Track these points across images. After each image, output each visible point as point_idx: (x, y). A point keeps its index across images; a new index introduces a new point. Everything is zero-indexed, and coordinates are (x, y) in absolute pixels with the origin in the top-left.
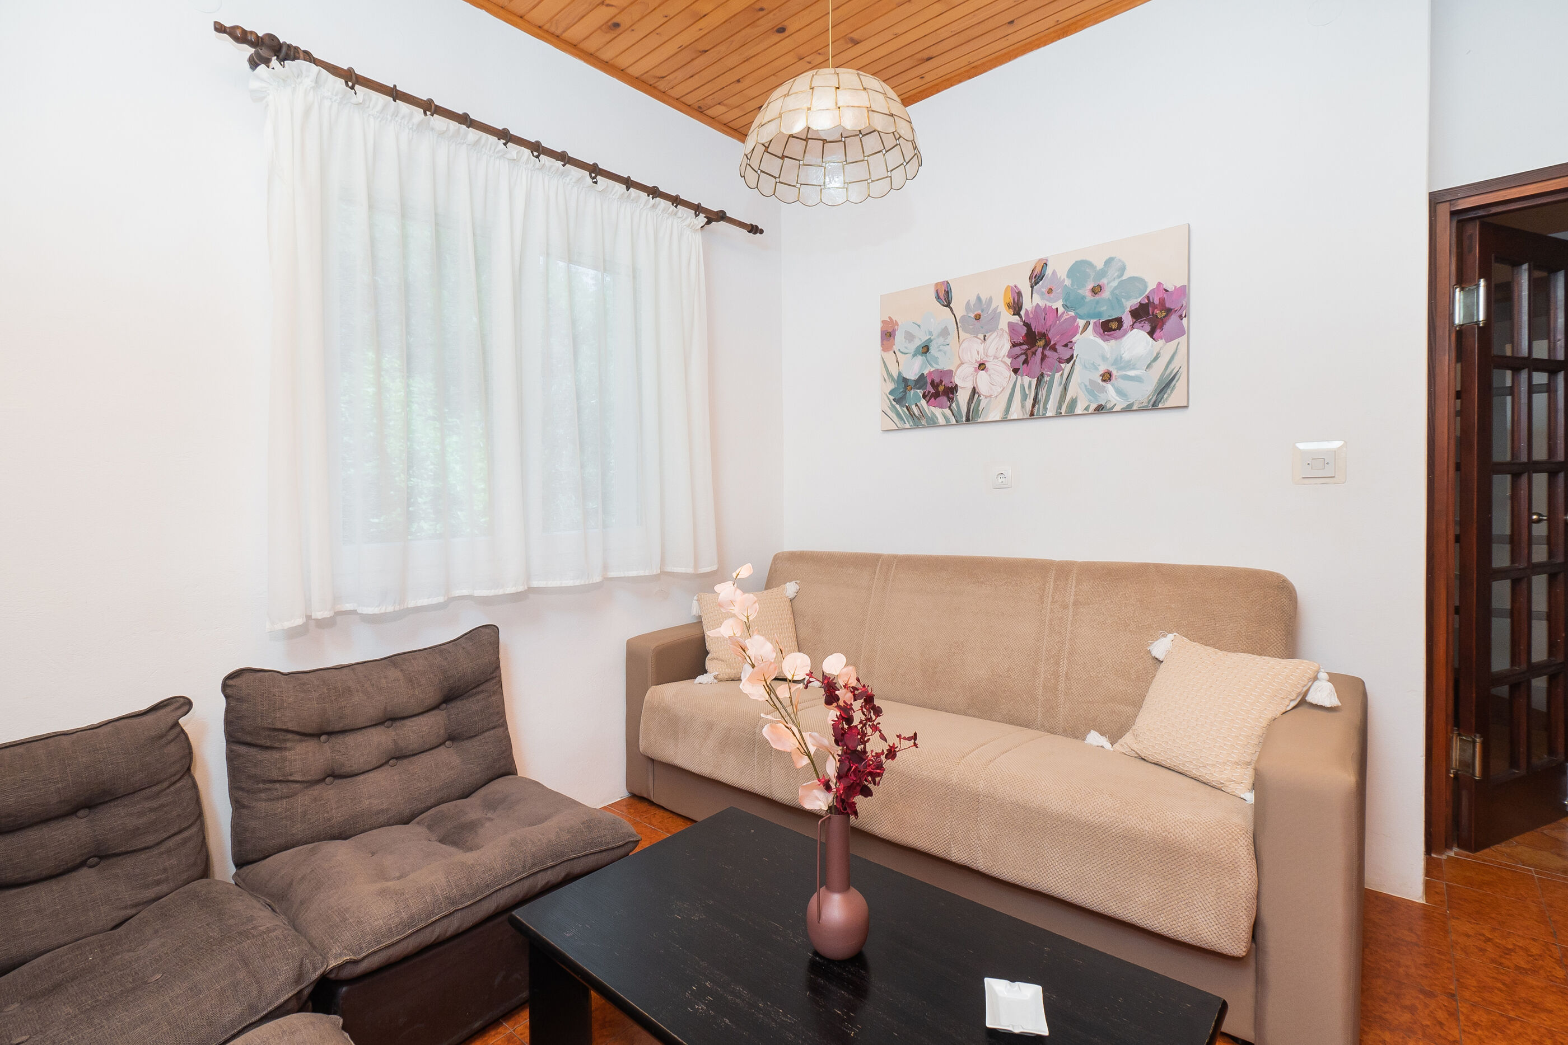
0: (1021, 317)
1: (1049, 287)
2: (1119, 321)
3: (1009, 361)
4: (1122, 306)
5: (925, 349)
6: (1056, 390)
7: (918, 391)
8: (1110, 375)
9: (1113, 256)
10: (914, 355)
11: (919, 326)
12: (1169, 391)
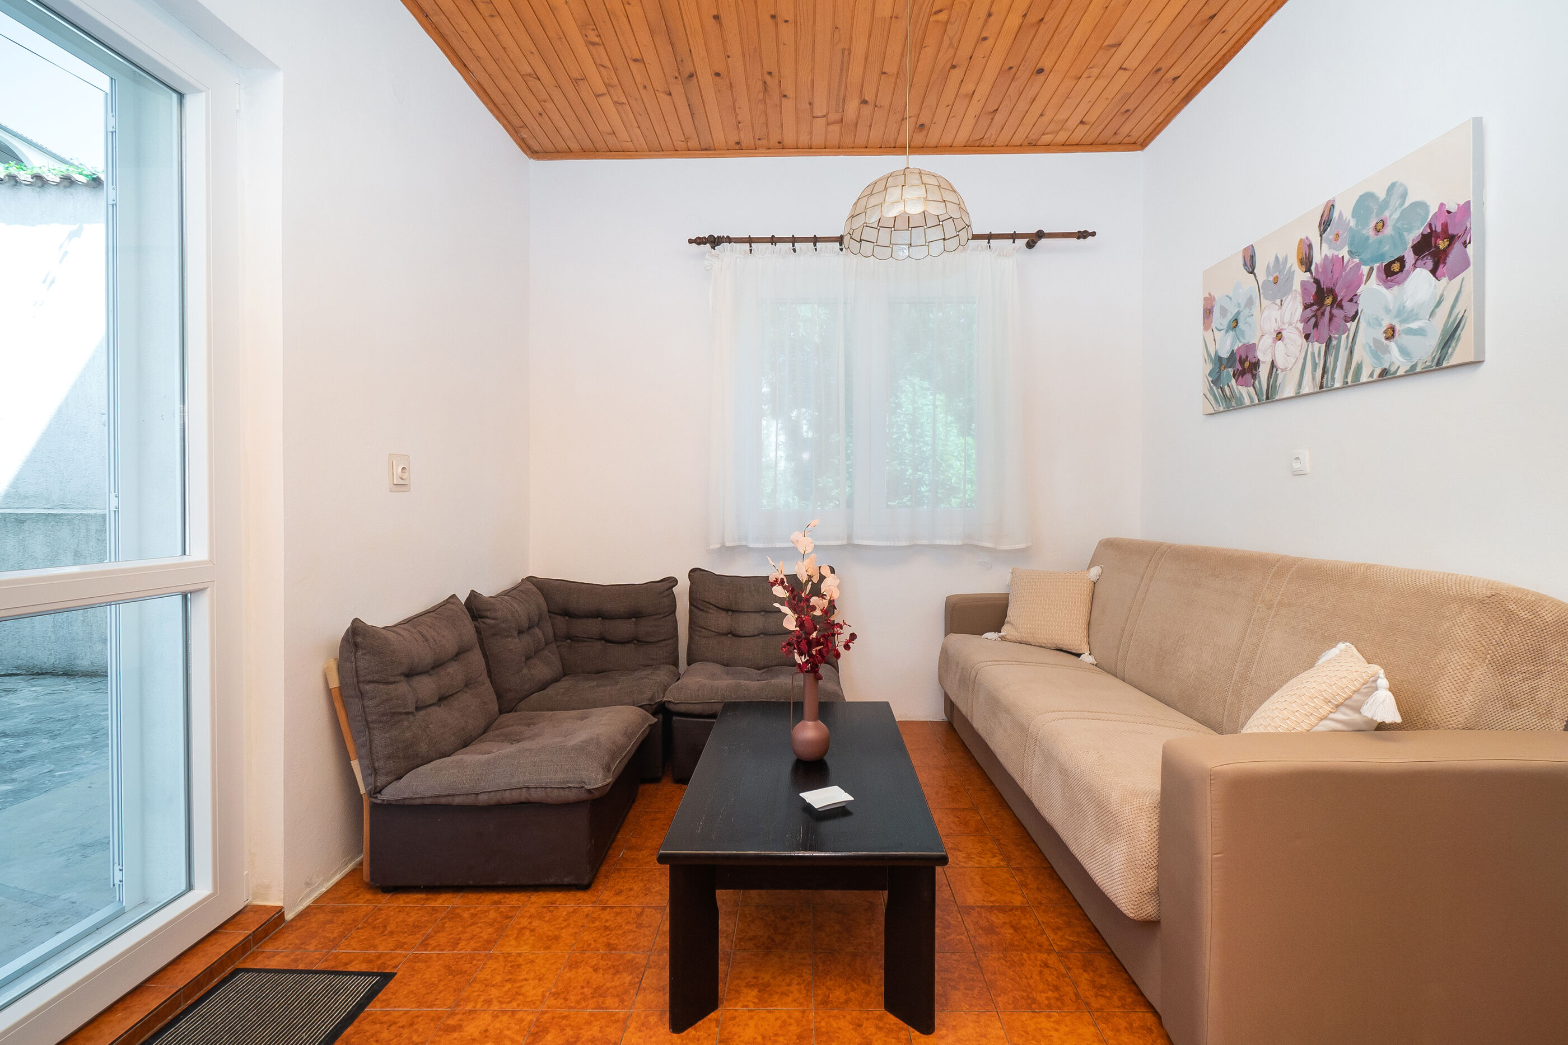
0: (1311, 273)
1: (1336, 233)
2: (1401, 260)
3: (1301, 326)
4: (1403, 242)
5: (1235, 323)
6: (1343, 354)
7: (1230, 369)
8: (1394, 331)
9: (1394, 181)
10: (1227, 331)
11: (1231, 299)
12: (1453, 344)
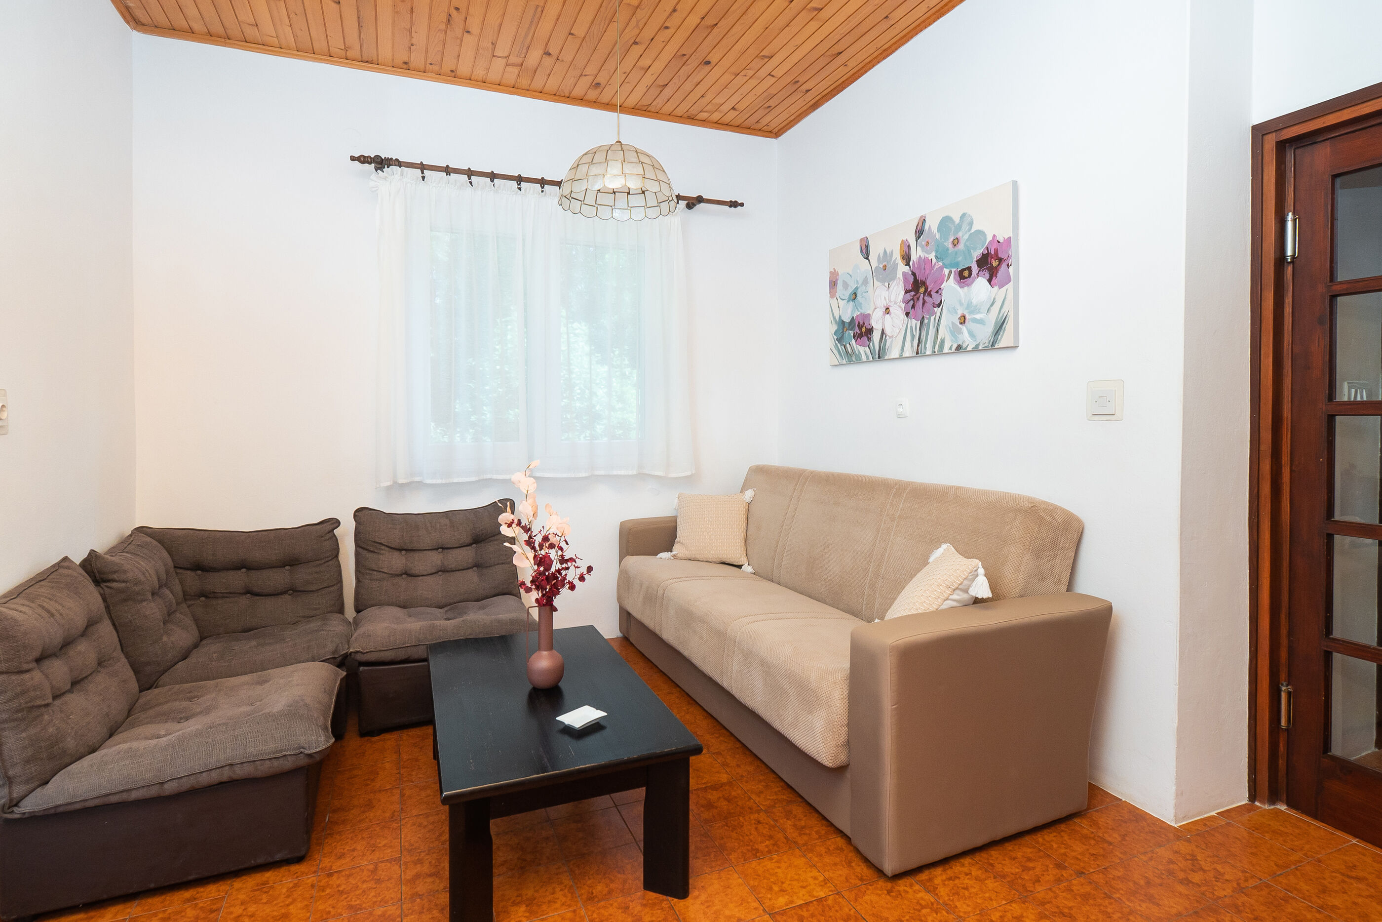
0: (910, 267)
1: (927, 240)
2: (969, 269)
3: (903, 305)
4: (972, 258)
5: (854, 296)
6: (932, 331)
7: (851, 332)
8: (965, 318)
9: (965, 212)
10: (848, 301)
11: (851, 276)
12: (1001, 333)
